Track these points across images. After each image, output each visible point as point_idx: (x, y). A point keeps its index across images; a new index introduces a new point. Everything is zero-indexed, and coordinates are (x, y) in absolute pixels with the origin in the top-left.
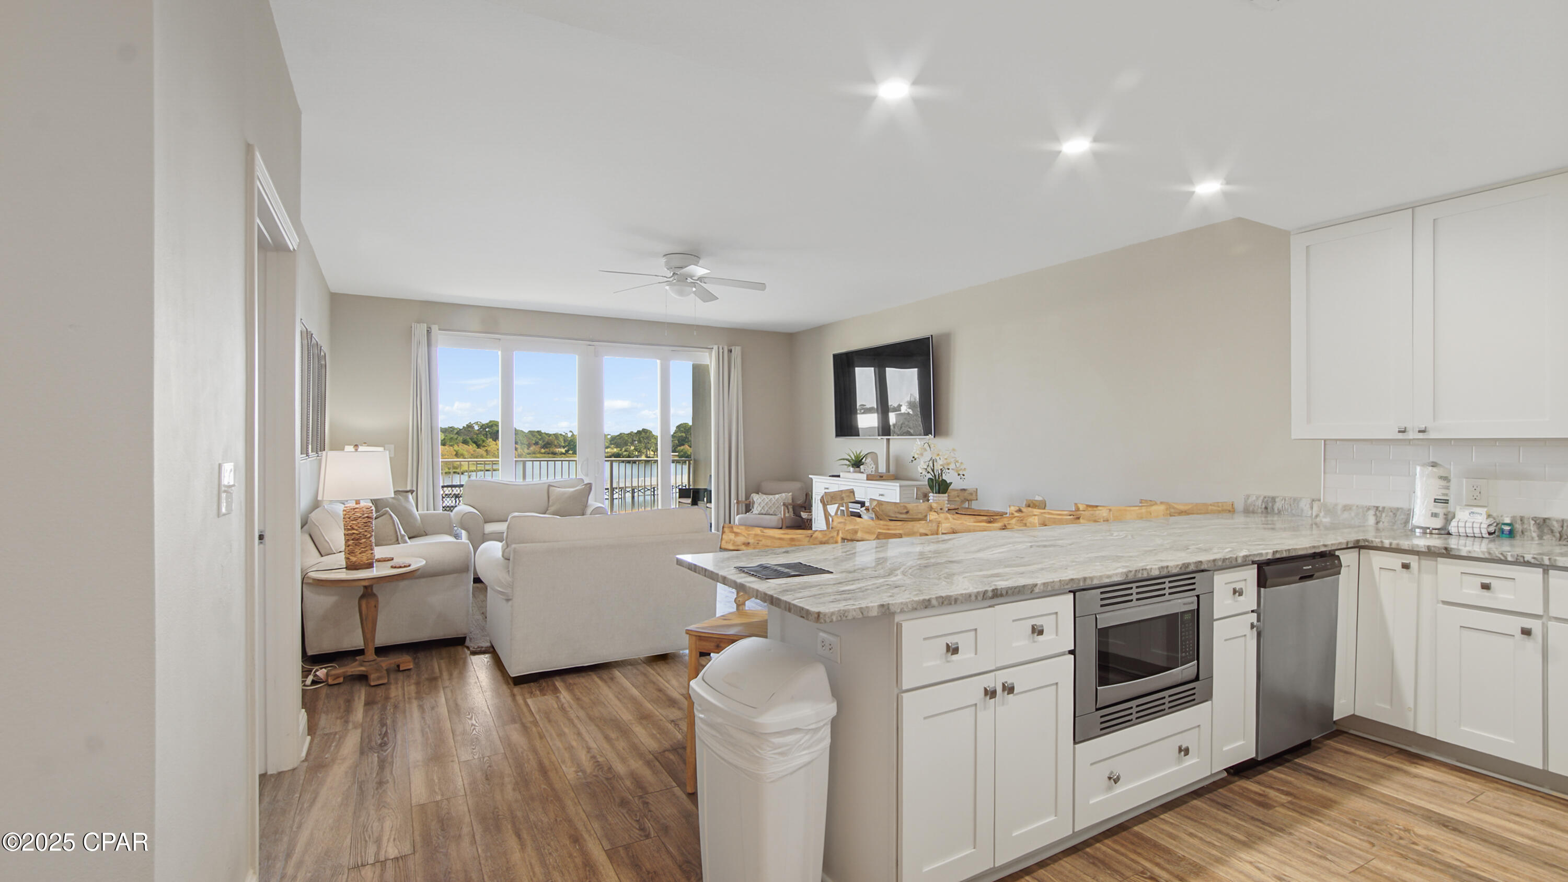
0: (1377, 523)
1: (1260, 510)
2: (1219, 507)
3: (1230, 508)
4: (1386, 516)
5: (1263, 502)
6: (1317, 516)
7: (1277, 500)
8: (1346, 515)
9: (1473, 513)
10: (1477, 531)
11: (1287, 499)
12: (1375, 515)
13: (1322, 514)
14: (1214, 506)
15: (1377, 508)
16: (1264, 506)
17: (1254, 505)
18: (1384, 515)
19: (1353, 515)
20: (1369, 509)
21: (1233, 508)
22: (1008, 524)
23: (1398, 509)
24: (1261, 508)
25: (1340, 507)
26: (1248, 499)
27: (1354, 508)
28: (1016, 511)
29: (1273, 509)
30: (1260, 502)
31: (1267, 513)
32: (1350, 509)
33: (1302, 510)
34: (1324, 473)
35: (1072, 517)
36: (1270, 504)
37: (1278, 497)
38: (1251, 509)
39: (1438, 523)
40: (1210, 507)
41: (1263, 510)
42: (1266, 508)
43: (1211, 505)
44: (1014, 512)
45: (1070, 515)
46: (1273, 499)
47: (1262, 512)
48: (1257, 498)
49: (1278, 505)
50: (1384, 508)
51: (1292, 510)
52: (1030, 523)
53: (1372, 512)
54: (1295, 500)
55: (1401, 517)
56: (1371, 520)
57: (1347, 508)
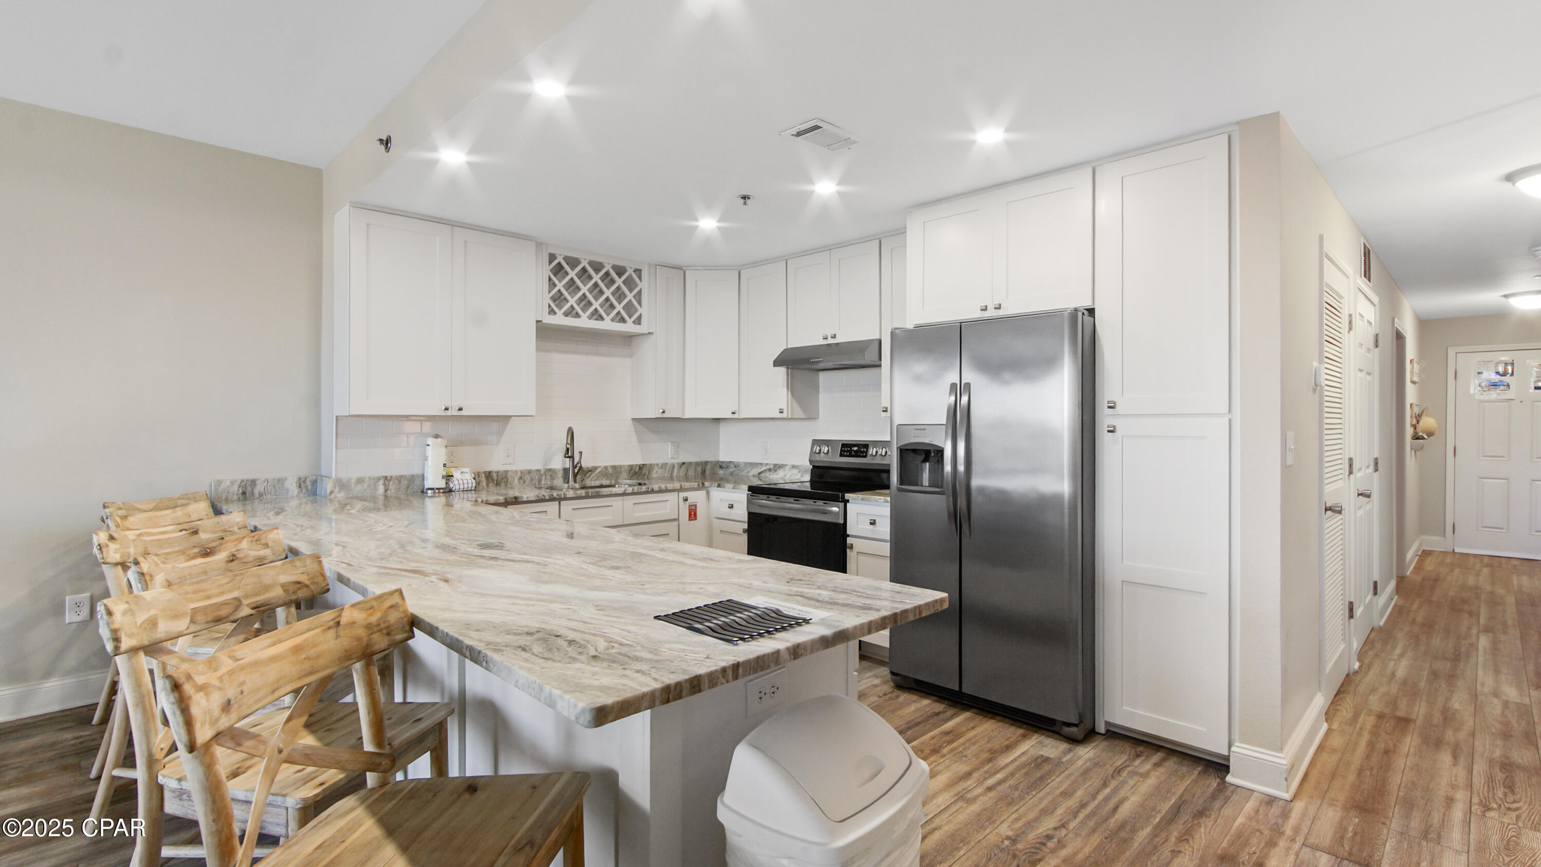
0: (386, 491)
1: (236, 497)
4: (393, 484)
5: (240, 486)
6: (331, 493)
7: (258, 482)
8: (359, 487)
9: (462, 472)
10: (470, 485)
11: (269, 480)
12: (384, 484)
13: (336, 490)
14: (183, 498)
15: (386, 477)
16: (241, 491)
17: (228, 492)
18: (391, 483)
19: (365, 486)
20: (379, 479)
23: (402, 476)
24: (237, 494)
25: (353, 481)
26: (219, 485)
27: (367, 480)
29: (253, 493)
30: (235, 488)
31: (245, 499)
32: (363, 481)
33: (288, 490)
34: (336, 449)
36: (249, 489)
37: (259, 479)
38: (224, 496)
39: (442, 484)
40: (179, 501)
41: (240, 496)
42: (244, 493)
43: (179, 498)
46: (253, 482)
47: (239, 500)
48: (233, 483)
49: (259, 488)
50: (391, 477)
51: (276, 491)
53: (381, 482)
54: (279, 480)
55: (405, 483)
56: (381, 489)
57: (360, 481)
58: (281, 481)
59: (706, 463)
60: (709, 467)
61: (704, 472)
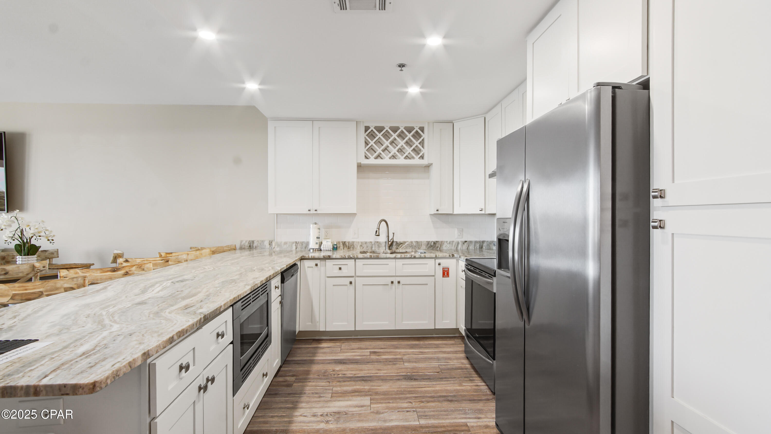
0: (296, 248)
1: (247, 248)
2: (229, 247)
3: (234, 247)
4: (299, 245)
5: (249, 243)
6: (274, 248)
7: (255, 242)
8: (285, 246)
9: (327, 241)
10: (329, 248)
11: (259, 241)
12: (296, 245)
13: (276, 247)
14: (227, 247)
15: (296, 242)
16: (249, 245)
17: (245, 245)
18: (298, 245)
19: (288, 246)
20: (293, 243)
21: (236, 247)
22: (130, 271)
23: (303, 242)
24: (248, 246)
25: (283, 243)
26: (242, 242)
27: (288, 243)
28: (124, 262)
29: (253, 246)
30: (247, 244)
31: (250, 248)
32: (287, 243)
33: (265, 246)
34: (277, 228)
35: (163, 261)
36: (252, 244)
37: (255, 240)
38: (243, 247)
39: (317, 247)
40: (225, 248)
41: (249, 247)
42: (250, 246)
43: (225, 247)
44: (122, 263)
45: (162, 260)
46: (253, 242)
47: (248, 249)
48: (246, 242)
49: (255, 244)
50: (298, 242)
51: (261, 246)
52: (147, 268)
53: (294, 244)
54: (262, 241)
55: (304, 245)
56: (294, 247)
57: (286, 243)
58: (263, 241)
59: (483, 242)
60: (485, 244)
61: (481, 247)
